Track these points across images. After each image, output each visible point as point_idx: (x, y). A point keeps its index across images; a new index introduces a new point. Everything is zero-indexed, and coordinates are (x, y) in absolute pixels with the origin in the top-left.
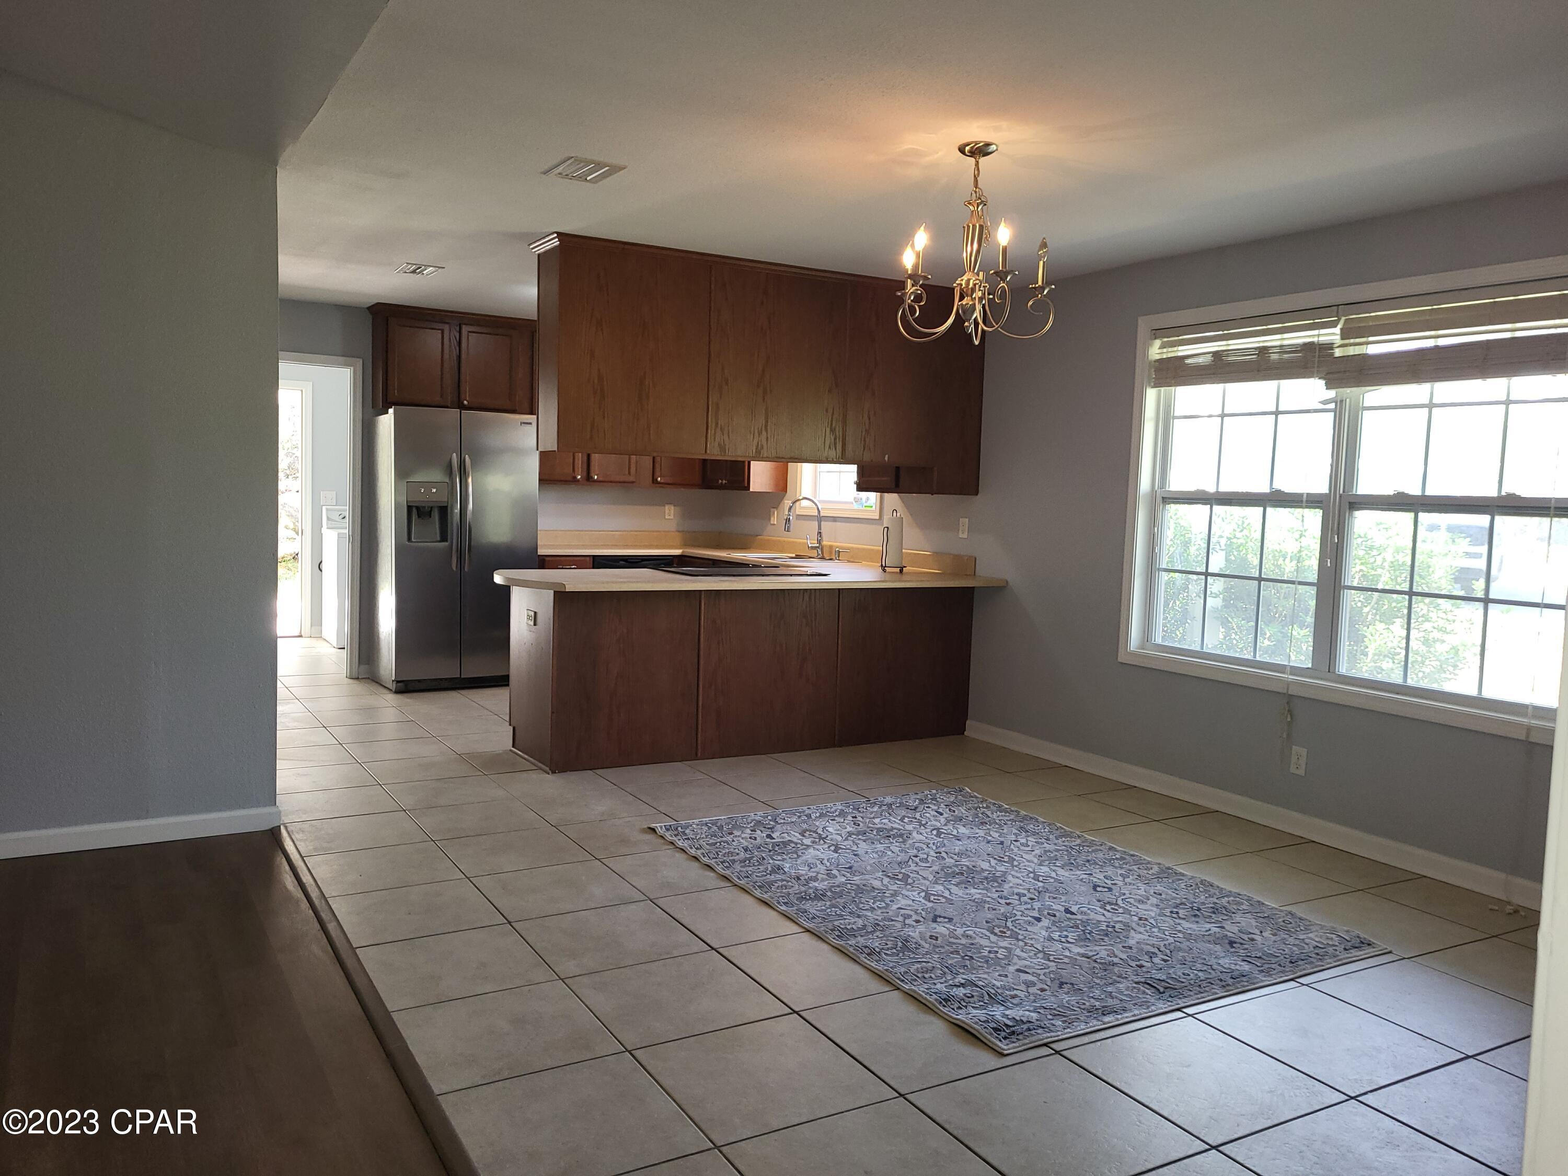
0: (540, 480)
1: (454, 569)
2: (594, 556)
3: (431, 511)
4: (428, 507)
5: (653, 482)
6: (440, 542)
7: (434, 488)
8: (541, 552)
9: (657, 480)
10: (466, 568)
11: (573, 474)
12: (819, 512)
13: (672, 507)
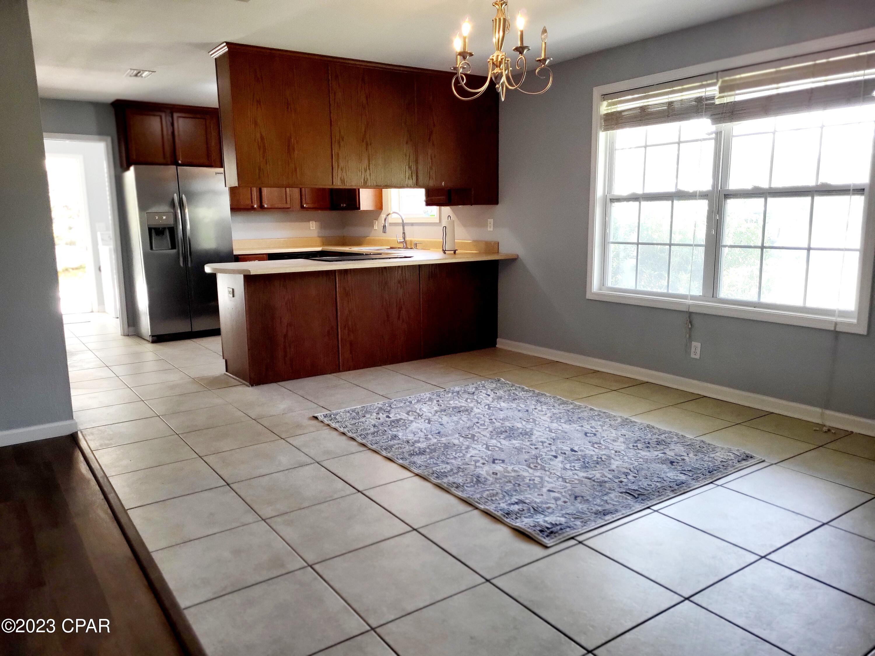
1: (182, 266)
2: (269, 254)
3: (164, 230)
4: (162, 228)
6: (171, 249)
7: (164, 216)
8: (235, 252)
9: (303, 206)
10: (189, 265)
11: (252, 205)
12: (403, 221)
13: (314, 222)
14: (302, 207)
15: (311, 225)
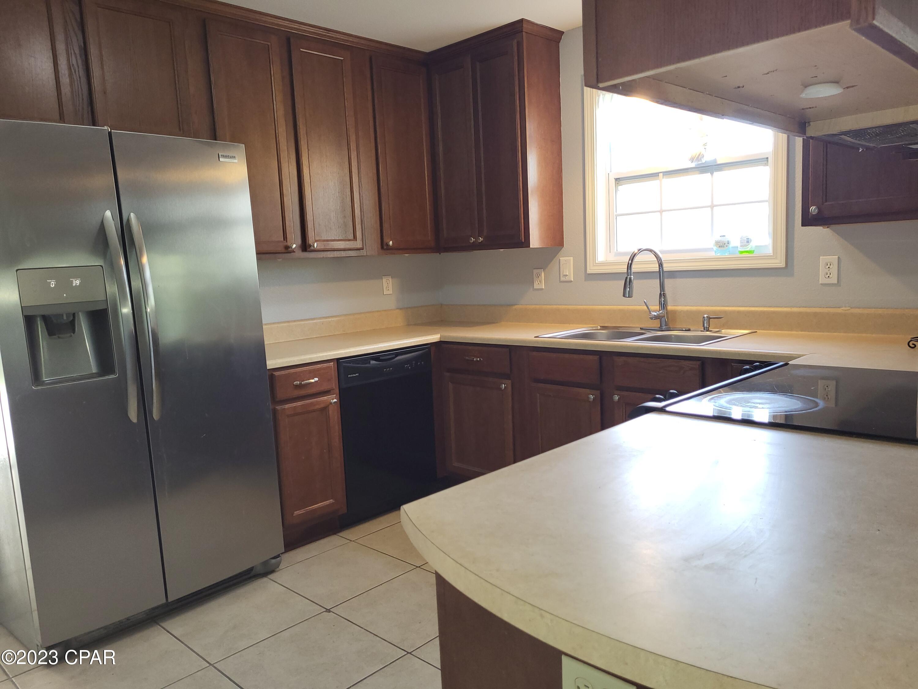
0: (258, 253)
1: (134, 419)
2: (338, 360)
3: (73, 321)
4: (68, 315)
5: (382, 248)
6: (100, 375)
7: (76, 277)
8: (271, 364)
9: (387, 245)
10: (156, 415)
11: (285, 244)
12: (661, 265)
13: (390, 279)
14: (383, 246)
15: (385, 285)
